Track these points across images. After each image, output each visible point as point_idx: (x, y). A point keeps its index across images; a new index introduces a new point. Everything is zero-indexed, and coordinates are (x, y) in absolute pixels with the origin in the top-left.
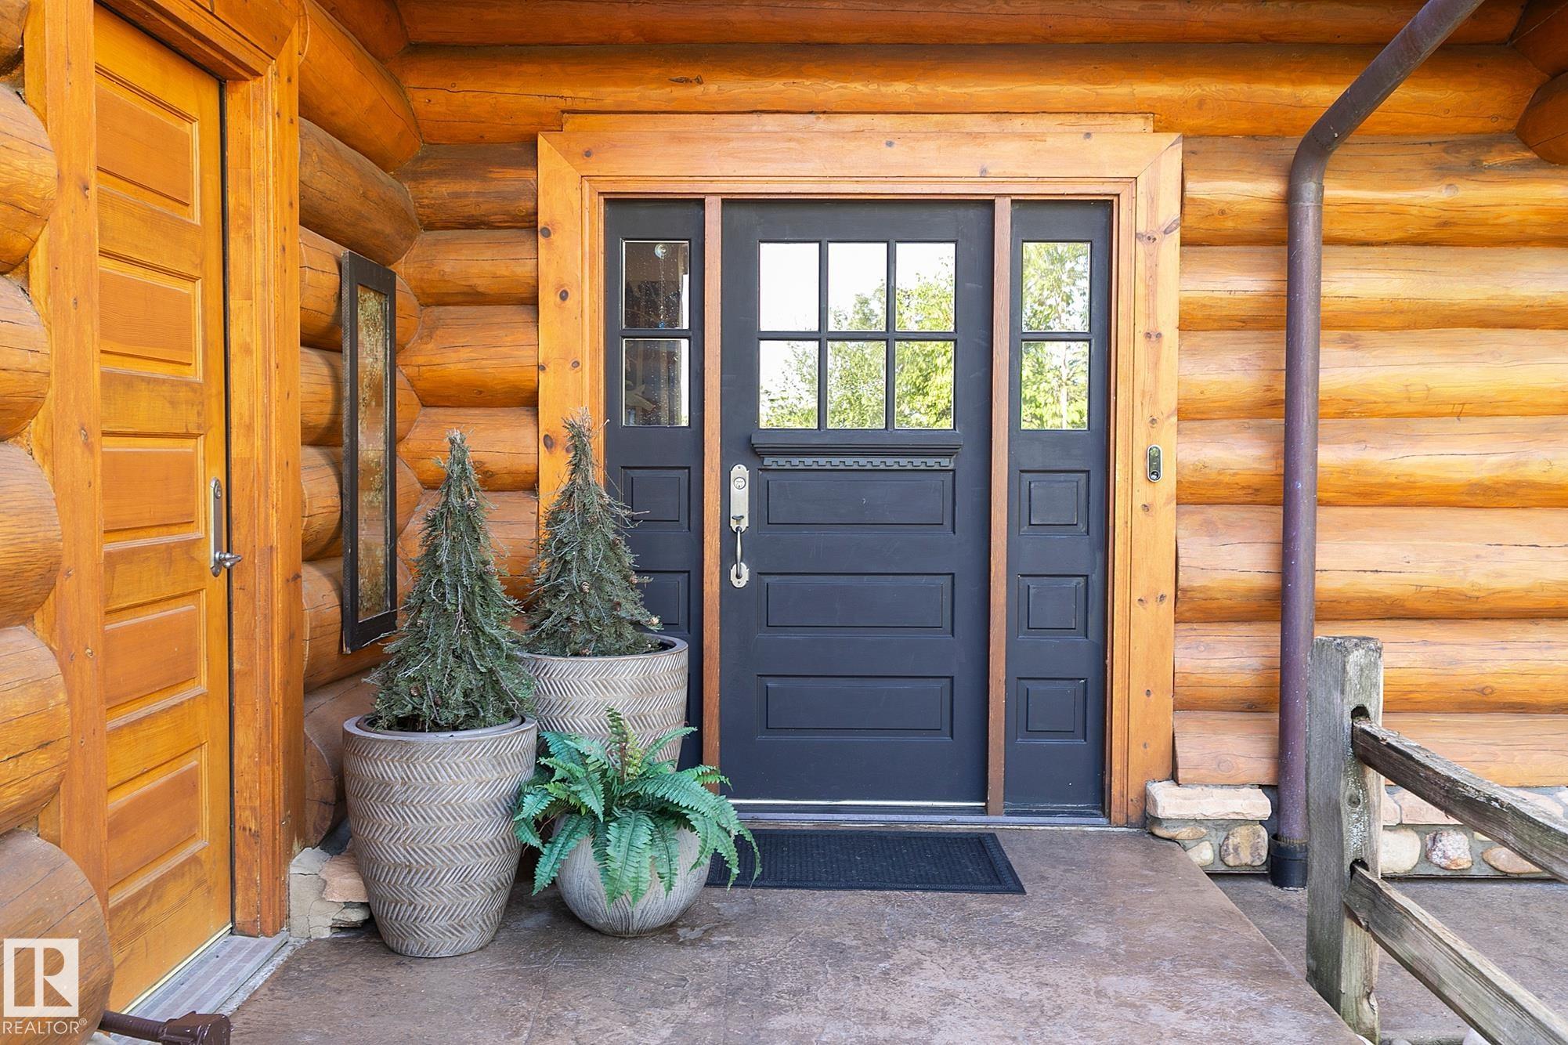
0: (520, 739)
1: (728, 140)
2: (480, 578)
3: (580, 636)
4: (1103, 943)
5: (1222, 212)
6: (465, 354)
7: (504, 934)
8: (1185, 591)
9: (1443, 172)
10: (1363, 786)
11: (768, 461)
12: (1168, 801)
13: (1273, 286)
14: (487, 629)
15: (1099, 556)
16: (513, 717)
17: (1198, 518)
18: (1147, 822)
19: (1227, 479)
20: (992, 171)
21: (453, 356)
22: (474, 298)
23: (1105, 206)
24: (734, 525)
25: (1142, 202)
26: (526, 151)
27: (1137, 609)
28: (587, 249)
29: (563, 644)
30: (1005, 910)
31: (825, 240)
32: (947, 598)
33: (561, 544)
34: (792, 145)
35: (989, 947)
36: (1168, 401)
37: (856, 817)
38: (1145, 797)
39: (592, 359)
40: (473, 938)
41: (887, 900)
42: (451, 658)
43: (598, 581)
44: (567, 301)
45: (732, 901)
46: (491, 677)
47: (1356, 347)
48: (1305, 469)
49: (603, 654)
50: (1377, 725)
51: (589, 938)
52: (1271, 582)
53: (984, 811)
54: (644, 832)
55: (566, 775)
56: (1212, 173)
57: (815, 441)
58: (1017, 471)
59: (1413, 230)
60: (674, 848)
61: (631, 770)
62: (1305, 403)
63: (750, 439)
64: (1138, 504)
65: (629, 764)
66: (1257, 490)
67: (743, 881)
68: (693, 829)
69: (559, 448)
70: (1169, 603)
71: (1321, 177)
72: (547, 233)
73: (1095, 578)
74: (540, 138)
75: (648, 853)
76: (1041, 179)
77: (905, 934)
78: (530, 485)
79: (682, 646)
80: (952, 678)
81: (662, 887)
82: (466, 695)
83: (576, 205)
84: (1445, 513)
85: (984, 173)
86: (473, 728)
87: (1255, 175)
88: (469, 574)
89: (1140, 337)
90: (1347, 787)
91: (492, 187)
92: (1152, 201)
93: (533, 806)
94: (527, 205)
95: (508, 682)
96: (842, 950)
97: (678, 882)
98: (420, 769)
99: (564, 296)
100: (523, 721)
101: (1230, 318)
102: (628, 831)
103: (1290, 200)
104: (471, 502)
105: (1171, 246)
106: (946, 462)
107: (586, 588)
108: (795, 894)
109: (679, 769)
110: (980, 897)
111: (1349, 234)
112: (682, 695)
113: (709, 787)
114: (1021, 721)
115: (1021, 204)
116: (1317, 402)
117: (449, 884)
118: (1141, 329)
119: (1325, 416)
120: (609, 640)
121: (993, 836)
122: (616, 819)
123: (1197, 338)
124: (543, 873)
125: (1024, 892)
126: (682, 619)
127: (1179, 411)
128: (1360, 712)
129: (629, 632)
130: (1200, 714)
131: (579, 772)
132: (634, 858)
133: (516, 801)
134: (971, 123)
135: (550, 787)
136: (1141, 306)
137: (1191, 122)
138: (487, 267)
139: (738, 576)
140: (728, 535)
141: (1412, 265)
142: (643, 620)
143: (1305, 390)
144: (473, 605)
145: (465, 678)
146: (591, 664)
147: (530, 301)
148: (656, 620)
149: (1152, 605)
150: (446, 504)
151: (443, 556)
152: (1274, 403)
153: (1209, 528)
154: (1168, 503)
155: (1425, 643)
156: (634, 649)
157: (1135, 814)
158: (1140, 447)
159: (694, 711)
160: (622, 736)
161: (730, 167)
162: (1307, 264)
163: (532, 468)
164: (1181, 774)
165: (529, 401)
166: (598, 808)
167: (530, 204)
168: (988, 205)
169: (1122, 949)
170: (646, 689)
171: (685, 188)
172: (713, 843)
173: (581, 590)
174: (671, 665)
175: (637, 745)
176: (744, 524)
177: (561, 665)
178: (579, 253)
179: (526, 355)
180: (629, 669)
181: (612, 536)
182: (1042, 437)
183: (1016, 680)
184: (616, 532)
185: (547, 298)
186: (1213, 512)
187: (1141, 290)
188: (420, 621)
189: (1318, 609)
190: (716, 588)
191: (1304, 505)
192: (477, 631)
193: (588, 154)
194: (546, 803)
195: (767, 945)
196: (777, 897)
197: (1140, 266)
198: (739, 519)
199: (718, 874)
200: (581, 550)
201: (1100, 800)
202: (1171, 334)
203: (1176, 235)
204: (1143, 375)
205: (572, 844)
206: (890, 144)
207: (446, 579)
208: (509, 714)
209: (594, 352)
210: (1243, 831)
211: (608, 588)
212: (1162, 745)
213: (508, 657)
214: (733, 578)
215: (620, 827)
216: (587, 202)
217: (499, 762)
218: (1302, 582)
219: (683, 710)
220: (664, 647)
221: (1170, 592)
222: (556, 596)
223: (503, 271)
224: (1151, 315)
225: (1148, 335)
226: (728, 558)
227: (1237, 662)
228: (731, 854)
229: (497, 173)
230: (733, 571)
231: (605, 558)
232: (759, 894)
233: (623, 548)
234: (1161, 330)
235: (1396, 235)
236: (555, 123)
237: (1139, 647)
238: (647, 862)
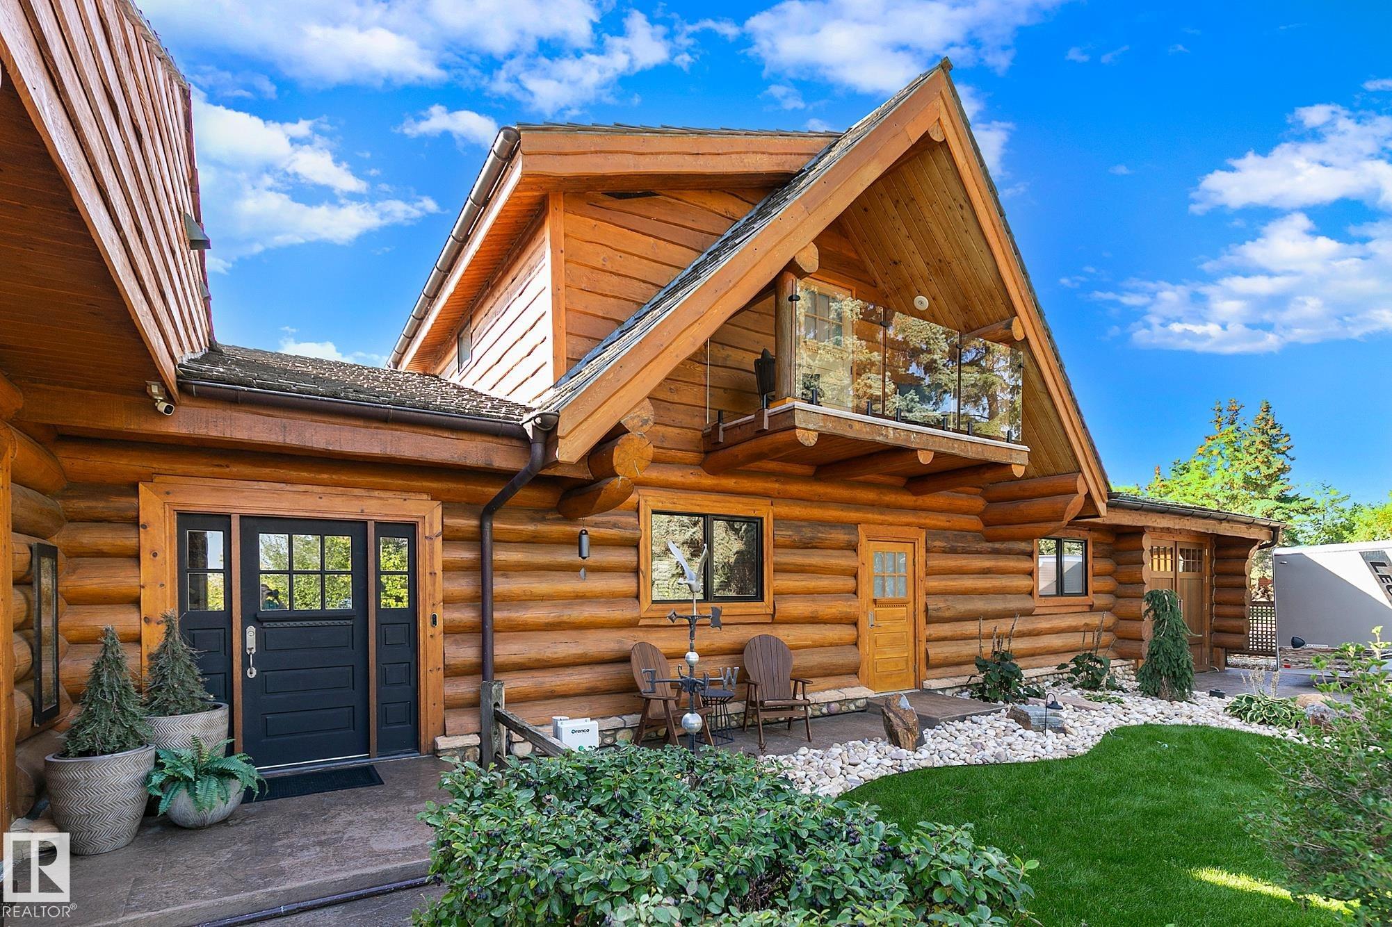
0: (148, 754)
1: (243, 492)
2: (124, 687)
3: (172, 707)
4: (413, 795)
5: (457, 530)
6: (96, 581)
7: (138, 839)
8: (447, 666)
9: (533, 520)
10: (498, 728)
11: (265, 624)
12: (442, 743)
13: (477, 556)
14: (129, 709)
15: (414, 655)
16: (142, 745)
17: (452, 639)
18: (435, 752)
19: (462, 625)
20: (366, 511)
21: (89, 582)
22: (100, 554)
23: (413, 526)
24: (248, 652)
25: (427, 525)
26: (133, 490)
27: (429, 674)
28: (168, 534)
29: (164, 711)
30: (375, 791)
31: (291, 533)
32: (351, 675)
33: (161, 668)
34: (275, 495)
35: (368, 804)
36: (439, 597)
37: (311, 767)
38: (434, 743)
39: (171, 583)
40: (123, 841)
41: (325, 796)
42: (109, 723)
43: (182, 683)
44: (157, 558)
45: (255, 807)
46: (132, 730)
47: (507, 578)
48: (489, 621)
49: (186, 713)
50: (502, 709)
51: (184, 832)
52: (479, 660)
53: (368, 757)
54: (214, 783)
55: (172, 765)
56: (453, 516)
57: (289, 615)
58: (379, 625)
59: (524, 538)
60: (228, 787)
61: (204, 760)
62: (489, 598)
63: (256, 615)
64: (429, 635)
65: (203, 758)
66: (473, 628)
67: (259, 799)
68: (237, 778)
69: (153, 623)
70: (441, 671)
71: (491, 521)
72: (145, 527)
73: (413, 663)
74: (140, 485)
75: (216, 791)
76: (387, 515)
77: (332, 806)
78: (138, 640)
79: (226, 706)
80: (353, 707)
81: (223, 804)
82: (117, 738)
83: (161, 515)
84: (537, 632)
85: (362, 511)
86: (122, 751)
87: (469, 518)
88: (118, 686)
89: (427, 574)
90: (493, 729)
91: (112, 505)
92: (431, 525)
93: (156, 779)
94: (133, 514)
95: (140, 730)
96: (306, 815)
97: (230, 802)
98: (95, 771)
99: (155, 555)
100: (148, 746)
101: (462, 567)
102: (205, 784)
103: (481, 527)
104: (119, 656)
105: (439, 542)
106: (348, 622)
107: (176, 686)
108: (283, 800)
109: (225, 757)
110: (365, 788)
111: (502, 539)
112: (226, 726)
113: (245, 761)
114: (383, 718)
115: (379, 524)
116: (492, 597)
117: (111, 818)
118: (428, 571)
119: (496, 601)
120: (189, 707)
121: (372, 766)
122: (199, 779)
123: (450, 574)
124: (163, 807)
125: (383, 783)
126: (222, 693)
127: (443, 600)
128: (497, 705)
129: (198, 703)
130: (454, 710)
131: (178, 764)
132: (210, 793)
133: (148, 778)
134: (357, 492)
135: (165, 771)
136: (427, 563)
137: (446, 497)
138: (109, 541)
139: (251, 673)
140: (245, 657)
141: (525, 550)
142: (205, 697)
143: (488, 594)
144: (121, 699)
145: (116, 730)
146: (179, 719)
147: (136, 557)
148: (212, 696)
149: (435, 672)
150: (104, 657)
151: (104, 679)
152: (479, 597)
153: (456, 642)
154: (440, 634)
155: (533, 677)
156: (202, 709)
157: (430, 749)
158: (429, 614)
159: (231, 733)
160: (200, 746)
161: (243, 503)
162: (488, 550)
163: (138, 632)
164: (447, 733)
165: (136, 602)
166: (191, 775)
167: (135, 514)
168: (365, 523)
169: (419, 796)
170: (209, 725)
171: (221, 510)
172: (247, 783)
173: (173, 687)
174: (221, 715)
175: (206, 749)
176: (254, 651)
177: (164, 720)
178: (163, 537)
179: (133, 581)
180: (200, 718)
181: (188, 663)
182: (389, 611)
183: (380, 704)
184: (190, 660)
185: (145, 557)
186: (457, 636)
187: (427, 557)
188: (91, 709)
189: (495, 669)
190: (240, 679)
191: (489, 633)
192: (123, 710)
193: (168, 493)
194: (164, 778)
195: (270, 820)
196: (275, 802)
197: (427, 548)
198: (251, 649)
199: (248, 796)
200: (173, 670)
201: (417, 747)
202: (439, 573)
203: (441, 537)
204: (429, 588)
205: (178, 792)
206: (321, 498)
207: (105, 689)
208: (141, 743)
209: (172, 580)
210: (471, 750)
211: (187, 685)
212: (439, 723)
213: (140, 720)
214: (248, 674)
215: (202, 782)
216: (167, 514)
217: (137, 763)
218: (489, 660)
219: (227, 732)
220: (216, 707)
221: (442, 666)
222: (160, 690)
223: (118, 542)
224: (432, 566)
225: (431, 573)
226: (246, 665)
227: (468, 690)
228: (255, 787)
229: (115, 499)
230: (248, 671)
231: (185, 672)
232: (266, 803)
233: (195, 667)
234: (437, 572)
235: (519, 540)
236: (149, 479)
237: (430, 689)
238: (216, 794)
